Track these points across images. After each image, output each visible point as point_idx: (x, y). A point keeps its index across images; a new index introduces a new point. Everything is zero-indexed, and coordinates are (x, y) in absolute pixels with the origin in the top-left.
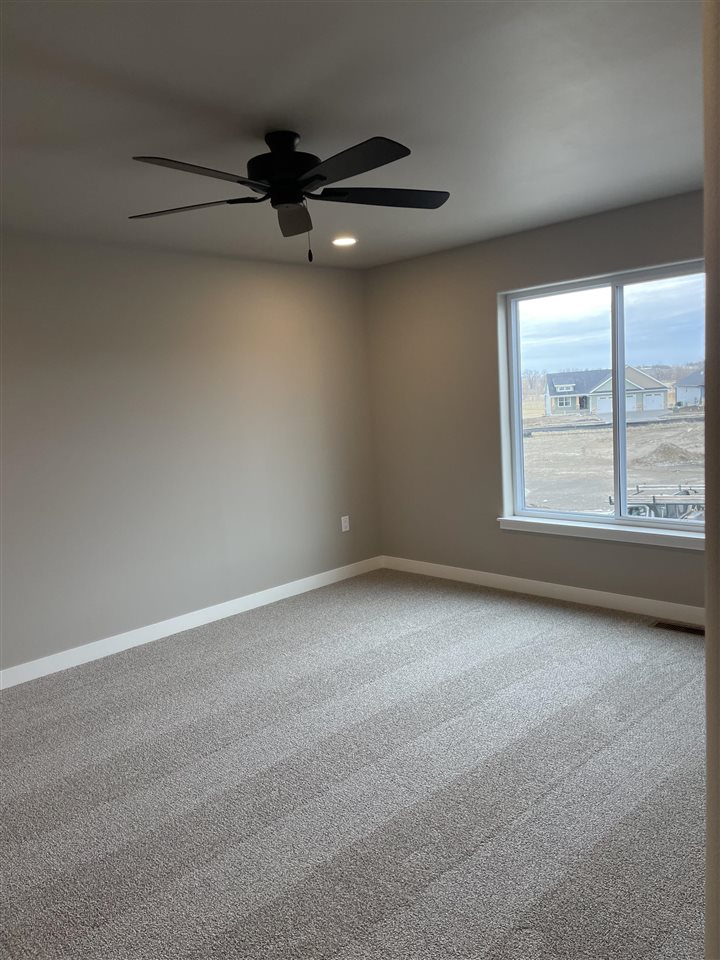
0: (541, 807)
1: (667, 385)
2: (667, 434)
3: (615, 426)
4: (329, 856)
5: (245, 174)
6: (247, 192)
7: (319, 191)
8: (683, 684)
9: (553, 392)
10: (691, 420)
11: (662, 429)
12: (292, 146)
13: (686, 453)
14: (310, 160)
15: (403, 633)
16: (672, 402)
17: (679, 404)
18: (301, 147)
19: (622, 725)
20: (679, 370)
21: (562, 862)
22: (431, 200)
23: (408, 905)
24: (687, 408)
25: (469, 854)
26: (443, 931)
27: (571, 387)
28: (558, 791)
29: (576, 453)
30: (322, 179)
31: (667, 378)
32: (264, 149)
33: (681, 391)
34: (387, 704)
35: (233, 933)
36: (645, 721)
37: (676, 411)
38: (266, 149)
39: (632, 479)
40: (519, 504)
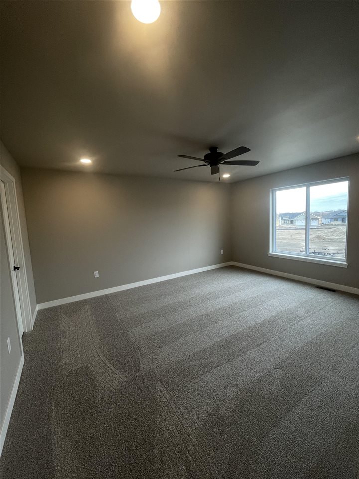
0: (281, 336)
1: (319, 217)
2: (318, 232)
3: (306, 229)
4: (219, 340)
5: (204, 158)
6: (204, 163)
7: (223, 162)
8: (326, 306)
9: (282, 218)
10: (327, 228)
11: (316, 231)
12: (216, 150)
13: (324, 238)
14: (221, 154)
15: (239, 283)
16: (320, 222)
17: (323, 223)
18: (219, 151)
19: (306, 315)
20: (323, 213)
21: (288, 352)
22: (254, 163)
23: (242, 356)
24: (325, 224)
25: (259, 345)
26: (252, 365)
27: (288, 217)
28: (286, 332)
29: (289, 236)
30: (225, 159)
31: (319, 215)
32: (209, 152)
33: (323, 220)
34: (234, 302)
35: (194, 355)
36: (314, 315)
37: (322, 225)
38: (210, 152)
39: (310, 245)
40: (274, 250)
